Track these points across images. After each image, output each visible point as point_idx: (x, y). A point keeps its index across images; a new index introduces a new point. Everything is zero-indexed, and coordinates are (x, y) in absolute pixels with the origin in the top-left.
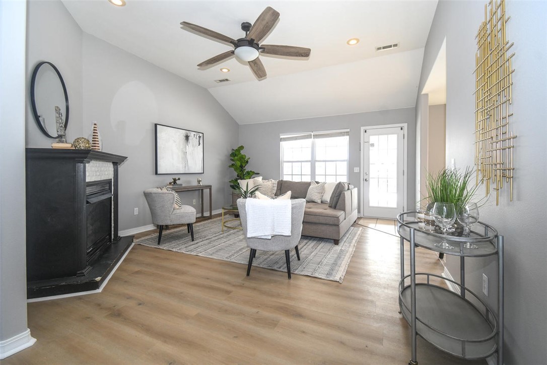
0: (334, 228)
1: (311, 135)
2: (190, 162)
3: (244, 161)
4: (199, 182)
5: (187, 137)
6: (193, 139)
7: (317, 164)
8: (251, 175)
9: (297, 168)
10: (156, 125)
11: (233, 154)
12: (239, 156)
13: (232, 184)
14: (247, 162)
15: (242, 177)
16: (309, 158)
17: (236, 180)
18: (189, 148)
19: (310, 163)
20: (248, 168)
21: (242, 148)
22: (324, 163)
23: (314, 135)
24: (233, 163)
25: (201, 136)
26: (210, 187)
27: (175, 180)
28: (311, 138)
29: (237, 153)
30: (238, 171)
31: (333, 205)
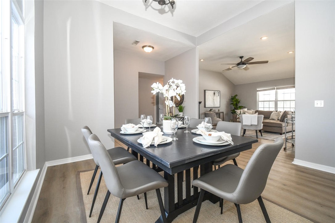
0: (280, 128)
1: (275, 88)
2: (215, 103)
3: (238, 102)
4: (219, 110)
5: (214, 93)
6: (217, 94)
7: (278, 102)
8: (241, 108)
9: (266, 104)
10: (205, 90)
11: (232, 98)
12: (235, 99)
13: (232, 112)
14: (239, 102)
15: (237, 108)
16: (274, 100)
17: (234, 110)
18: (215, 98)
19: (274, 102)
20: (240, 105)
21: (236, 95)
22: (283, 102)
23: (276, 88)
24: (232, 102)
25: (219, 92)
26: (223, 113)
27: (211, 110)
28: (275, 89)
29: (234, 98)
30: (235, 106)
31: (282, 120)
